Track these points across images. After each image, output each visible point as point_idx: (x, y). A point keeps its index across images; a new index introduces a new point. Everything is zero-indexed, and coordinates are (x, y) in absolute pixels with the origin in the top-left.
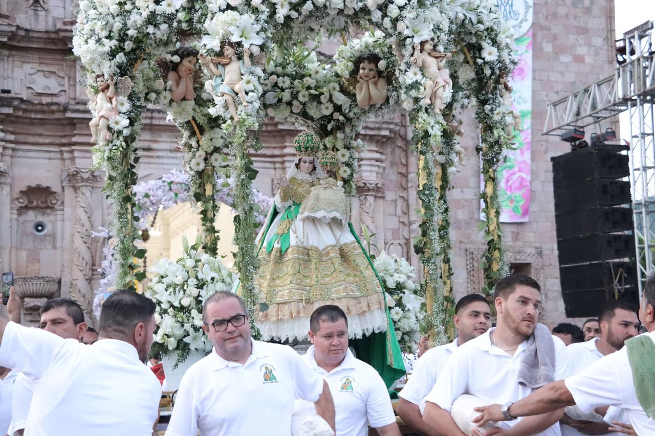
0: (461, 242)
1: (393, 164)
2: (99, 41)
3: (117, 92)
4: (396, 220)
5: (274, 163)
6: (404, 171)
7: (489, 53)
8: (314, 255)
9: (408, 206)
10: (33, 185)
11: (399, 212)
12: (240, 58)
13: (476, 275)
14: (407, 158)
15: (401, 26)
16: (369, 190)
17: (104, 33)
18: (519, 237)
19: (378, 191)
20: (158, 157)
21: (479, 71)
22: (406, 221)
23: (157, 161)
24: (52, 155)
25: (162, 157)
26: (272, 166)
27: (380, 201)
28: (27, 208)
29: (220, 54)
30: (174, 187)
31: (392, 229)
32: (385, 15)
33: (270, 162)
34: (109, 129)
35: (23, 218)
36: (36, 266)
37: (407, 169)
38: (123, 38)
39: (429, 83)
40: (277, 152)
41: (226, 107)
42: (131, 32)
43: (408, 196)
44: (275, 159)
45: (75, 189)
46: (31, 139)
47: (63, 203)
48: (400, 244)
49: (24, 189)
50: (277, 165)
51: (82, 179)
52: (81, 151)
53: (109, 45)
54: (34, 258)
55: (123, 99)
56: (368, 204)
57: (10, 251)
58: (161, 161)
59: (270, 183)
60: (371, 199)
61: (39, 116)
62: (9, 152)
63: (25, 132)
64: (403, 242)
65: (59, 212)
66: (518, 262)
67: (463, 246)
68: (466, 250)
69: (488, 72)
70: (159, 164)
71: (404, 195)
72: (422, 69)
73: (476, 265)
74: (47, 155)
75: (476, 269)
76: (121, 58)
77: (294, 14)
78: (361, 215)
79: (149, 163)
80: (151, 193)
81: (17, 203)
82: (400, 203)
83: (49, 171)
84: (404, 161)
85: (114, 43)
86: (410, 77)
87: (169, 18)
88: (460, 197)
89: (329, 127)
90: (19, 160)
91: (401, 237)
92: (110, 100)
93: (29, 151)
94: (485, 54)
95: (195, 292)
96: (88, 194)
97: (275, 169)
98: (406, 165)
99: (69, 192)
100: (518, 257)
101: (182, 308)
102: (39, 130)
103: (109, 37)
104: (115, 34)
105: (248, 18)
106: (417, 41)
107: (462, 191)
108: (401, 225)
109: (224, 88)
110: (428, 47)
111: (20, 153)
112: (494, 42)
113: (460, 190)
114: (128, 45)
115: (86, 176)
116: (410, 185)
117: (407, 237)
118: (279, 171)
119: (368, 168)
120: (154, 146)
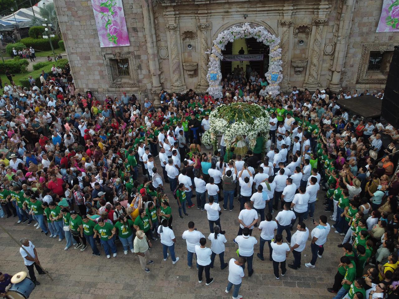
0: (362, 42)
1: (335, 8)
4: (332, 34)
5: (279, 13)
6: (340, 12)
8: (239, 148)
9: (339, 28)
10: (186, 31)
11: (334, 30)
13: (365, 57)
14: (343, 5)
16: (321, 23)
18: (392, 38)
19: (325, 23)
20: (231, 15)
22: (336, 35)
23: (231, 16)
24: (192, 17)
25: (233, 15)
26: (278, 14)
27: (326, 27)
28: (186, 37)
30: (234, 34)
31: (329, 39)
33: (278, 13)
35: (185, 41)
36: (191, 58)
37: (342, 11)
40: (281, 8)
43: (339, 23)
44: (280, 12)
45: (201, 31)
46: (185, 12)
47: (197, 36)
48: (332, 45)
49: (184, 32)
50: (281, 14)
51: (203, 28)
52: (202, 17)
54: (190, 55)
56: (319, 29)
57: (181, 54)
58: (232, 16)
59: (277, 22)
60: (321, 27)
61: (186, 3)
62: (178, 18)
63: (182, 9)
64: (333, 44)
65: (196, 39)
66: (388, 50)
67: (363, 44)
68: (364, 46)
70: (232, 17)
71: (338, 23)
73: (366, 52)
74: (191, 18)
75: (366, 54)
78: (316, 34)
79: (228, 18)
80: (225, 37)
81: (182, 37)
82: (335, 27)
83: (192, 24)
84: (341, 7)
88: (367, 21)
90: (181, 20)
91: (333, 42)
93: (184, 17)
96: (205, 33)
97: (280, 15)
98: (342, 9)
99: (199, 32)
100: (389, 48)
102: (187, 8)
107: (368, 18)
108: (334, 37)
111: (182, 18)
113: (367, 18)
115: (203, 27)
116: (341, 19)
117: (336, 42)
118: (281, 17)
119: (322, 13)
120: (230, 10)
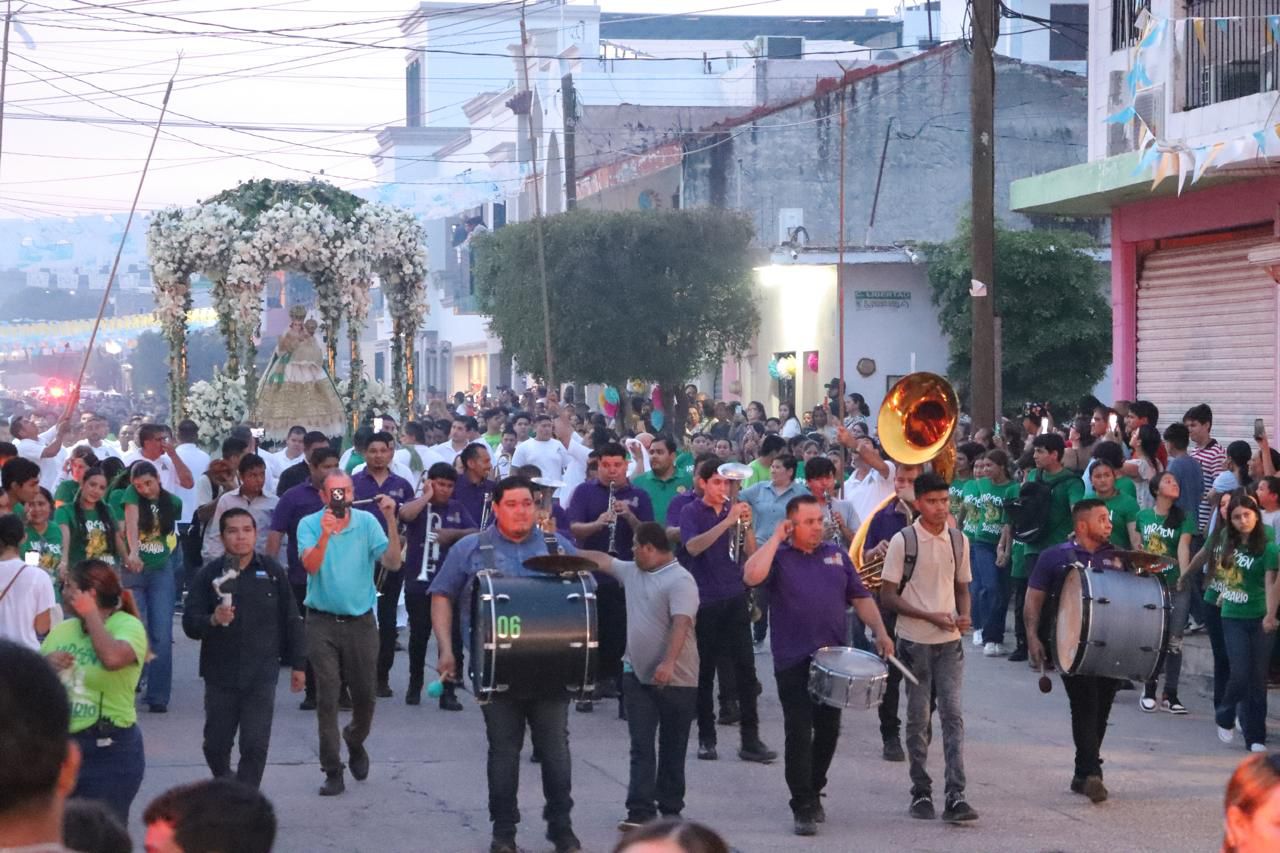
2: (166, 263)
3: (177, 294)
7: (408, 269)
8: (298, 387)
12: (249, 288)
15: (340, 270)
17: (169, 259)
21: (402, 278)
29: (238, 286)
32: (332, 263)
34: (173, 315)
38: (181, 262)
39: (356, 304)
41: (241, 316)
42: (187, 261)
53: (172, 266)
55: (181, 297)
69: (407, 279)
72: (353, 295)
76: (180, 274)
77: (279, 263)
85: (176, 266)
86: (345, 299)
87: (209, 258)
89: (322, 279)
92: (173, 298)
94: (404, 269)
95: (223, 406)
101: (214, 417)
103: (173, 262)
104: (177, 259)
105: (253, 268)
106: (349, 279)
109: (240, 306)
110: (357, 281)
112: (411, 262)
114: (184, 267)
